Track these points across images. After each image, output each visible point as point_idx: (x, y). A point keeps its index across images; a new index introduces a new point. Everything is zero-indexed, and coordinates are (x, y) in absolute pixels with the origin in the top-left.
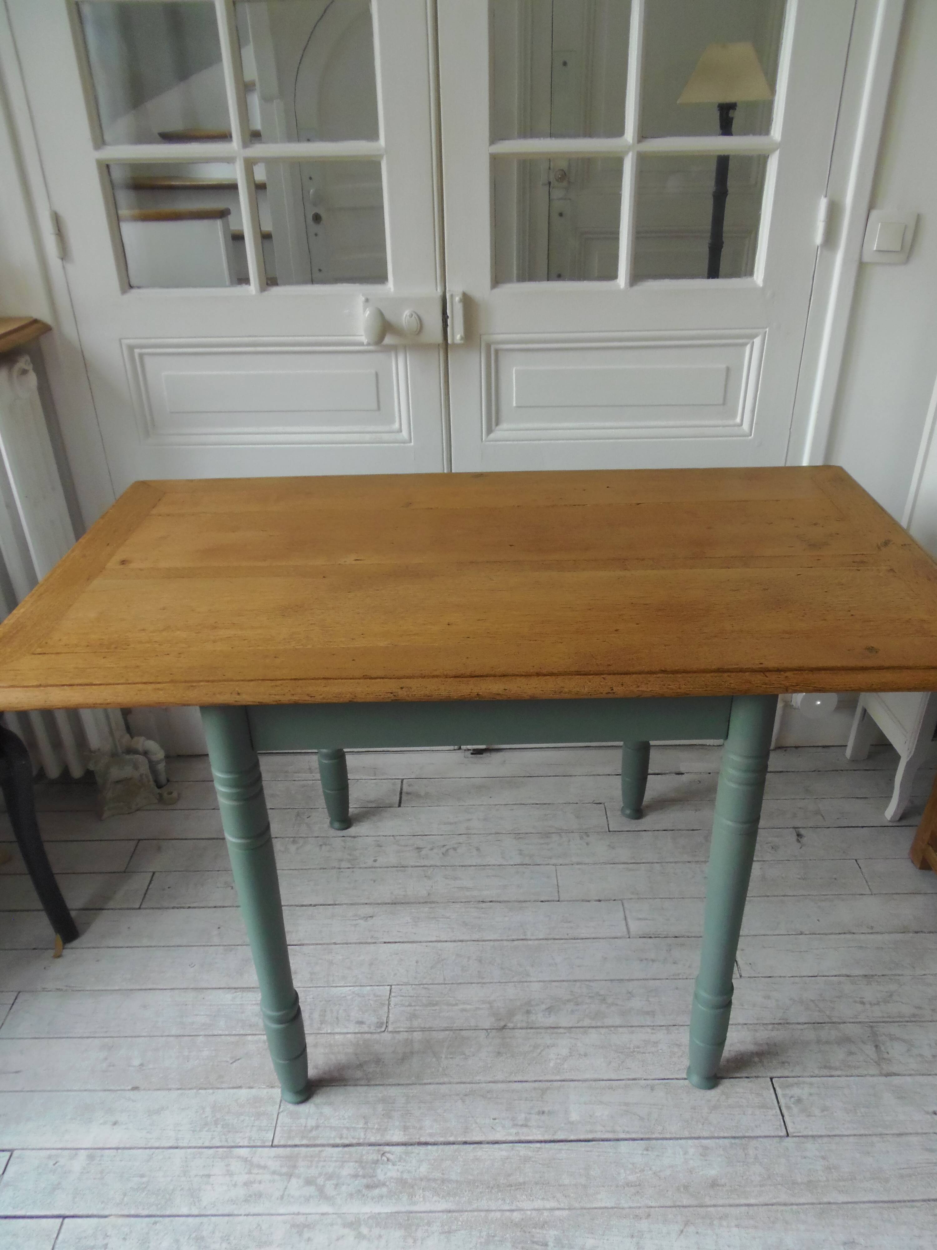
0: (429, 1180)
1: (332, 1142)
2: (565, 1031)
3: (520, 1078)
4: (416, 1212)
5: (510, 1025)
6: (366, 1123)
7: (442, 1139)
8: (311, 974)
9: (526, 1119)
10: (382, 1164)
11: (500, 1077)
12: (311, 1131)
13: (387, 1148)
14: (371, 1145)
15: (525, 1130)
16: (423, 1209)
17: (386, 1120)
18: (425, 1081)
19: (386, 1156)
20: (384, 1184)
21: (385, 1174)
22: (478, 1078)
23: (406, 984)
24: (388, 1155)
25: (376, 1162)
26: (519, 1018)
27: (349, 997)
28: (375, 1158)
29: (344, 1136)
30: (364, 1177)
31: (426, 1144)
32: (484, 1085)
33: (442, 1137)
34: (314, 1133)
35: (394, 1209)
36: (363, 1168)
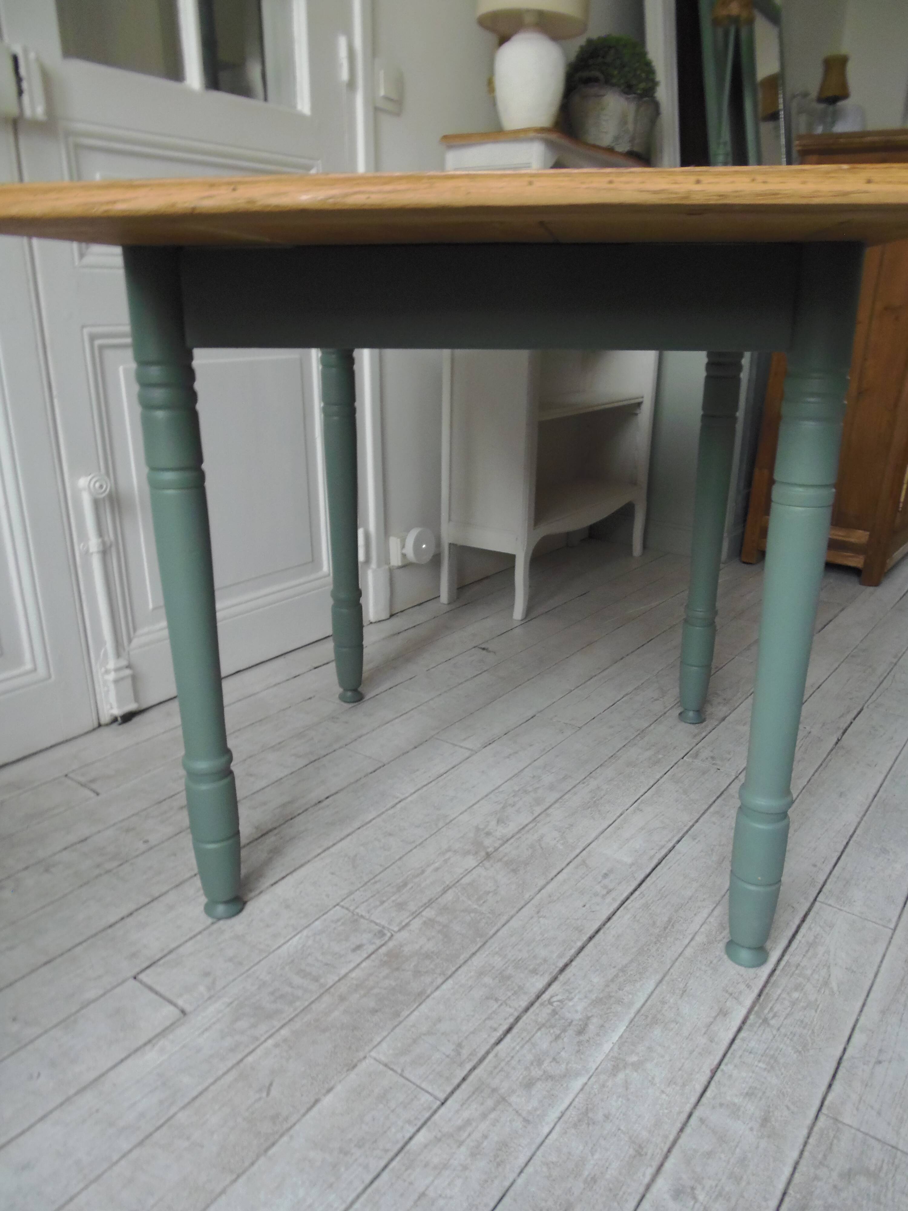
0: (612, 980)
1: (493, 1041)
2: (534, 824)
3: (555, 872)
4: (644, 1005)
5: (490, 850)
6: (497, 1000)
7: (573, 951)
8: (231, 960)
9: (605, 887)
10: (562, 1008)
11: (541, 883)
12: (459, 1054)
13: (545, 997)
14: (527, 1009)
15: (613, 894)
16: (642, 1001)
17: (509, 983)
18: (491, 933)
19: (554, 1002)
20: (588, 1018)
21: (577, 1012)
22: (527, 896)
23: (351, 893)
24: (555, 999)
25: (554, 1012)
26: (487, 842)
27: (310, 942)
28: (549, 1011)
29: (495, 1025)
30: (564, 1030)
31: (566, 966)
32: (539, 896)
33: (570, 949)
34: (465, 1052)
35: (626, 1022)
36: (553, 1027)
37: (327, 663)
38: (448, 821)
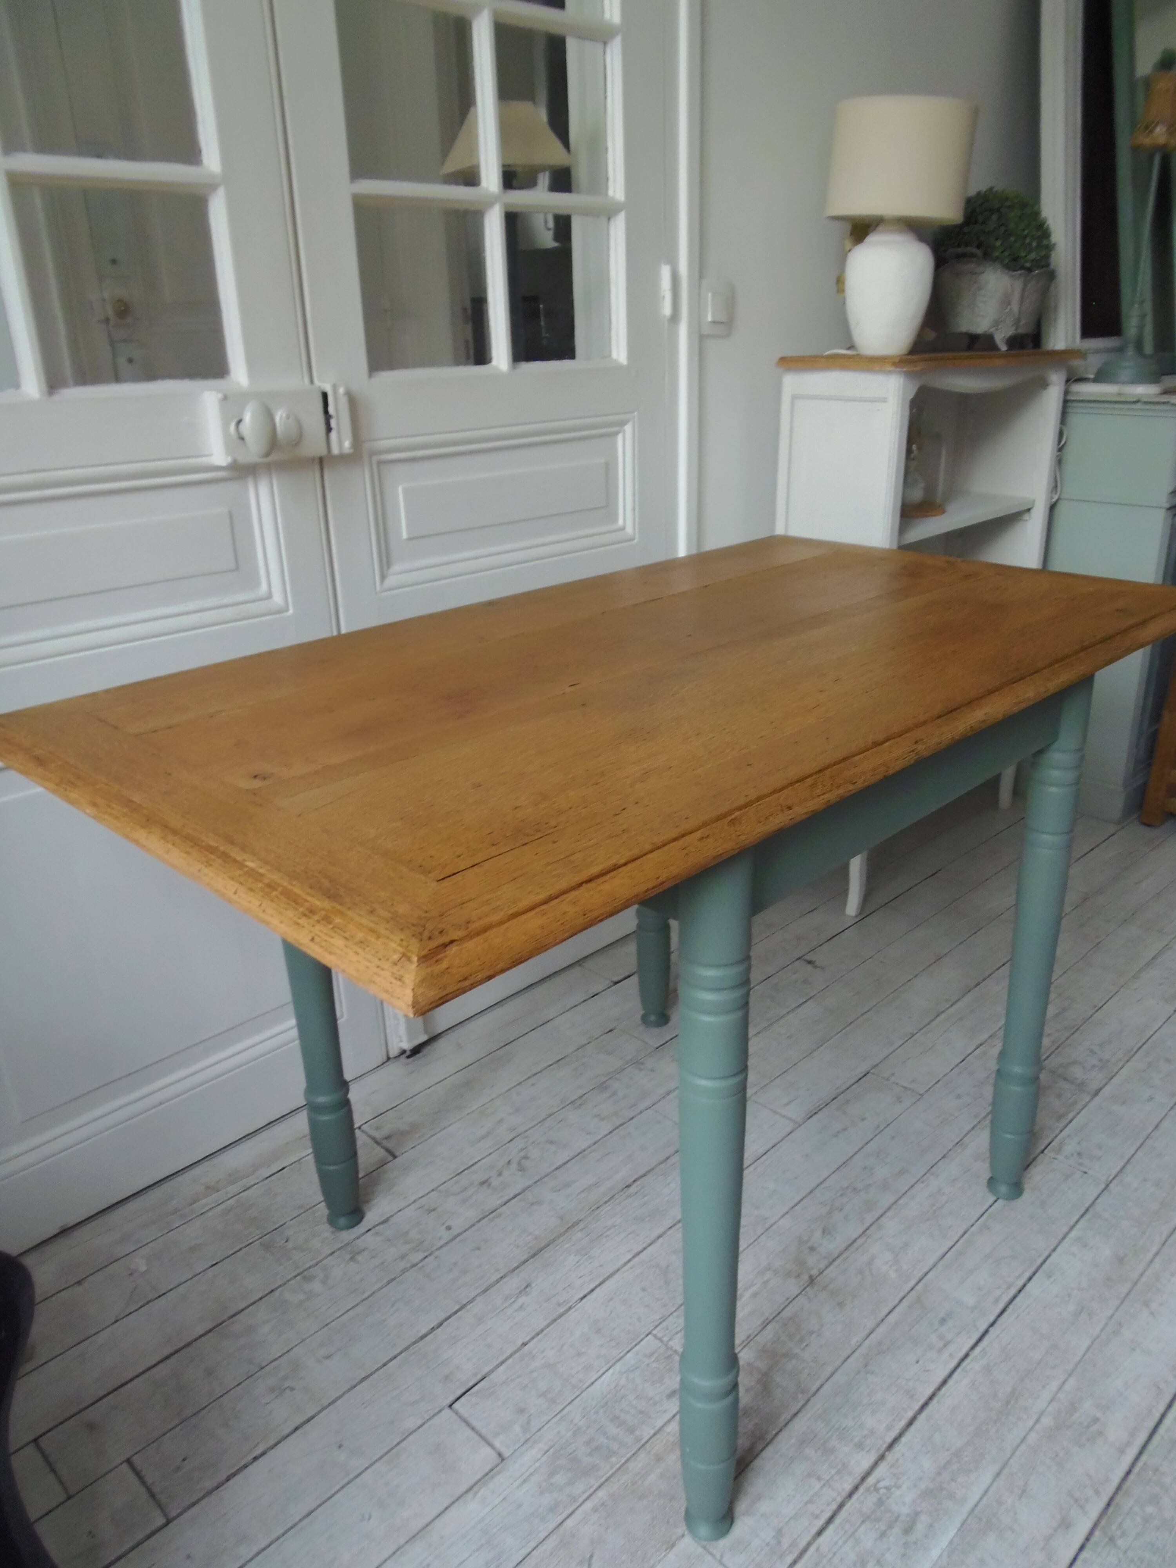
0: (945, 1468)
1: (814, 1530)
2: (864, 1239)
3: (885, 1311)
4: (976, 1505)
5: (814, 1272)
6: (819, 1479)
7: (903, 1423)
8: (543, 1395)
9: (941, 1337)
10: (888, 1498)
11: (870, 1324)
12: (779, 1543)
13: (871, 1480)
14: (850, 1495)
15: (951, 1349)
16: (977, 1497)
17: (832, 1457)
18: (814, 1388)
19: (881, 1488)
20: (917, 1514)
21: (905, 1504)
22: (854, 1341)
23: (664, 1319)
24: (881, 1484)
25: (880, 1503)
26: (811, 1260)
27: (623, 1382)
28: (875, 1500)
29: (817, 1512)
30: (890, 1527)
31: (896, 1440)
32: (867, 1343)
33: (900, 1420)
34: (786, 1542)
35: (958, 1524)
36: (878, 1520)
37: (629, 976)
38: (767, 1226)
